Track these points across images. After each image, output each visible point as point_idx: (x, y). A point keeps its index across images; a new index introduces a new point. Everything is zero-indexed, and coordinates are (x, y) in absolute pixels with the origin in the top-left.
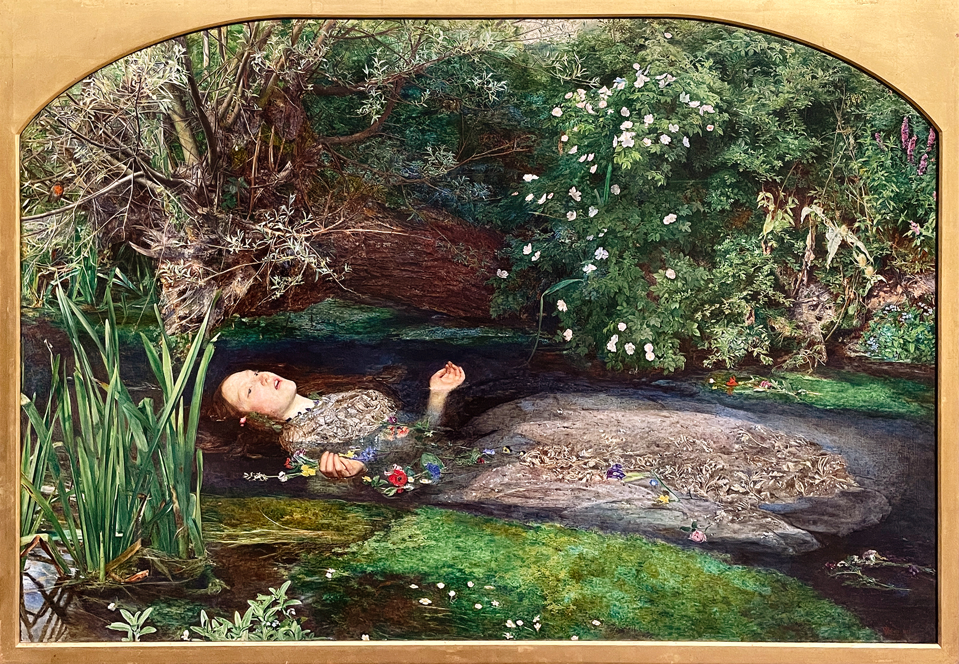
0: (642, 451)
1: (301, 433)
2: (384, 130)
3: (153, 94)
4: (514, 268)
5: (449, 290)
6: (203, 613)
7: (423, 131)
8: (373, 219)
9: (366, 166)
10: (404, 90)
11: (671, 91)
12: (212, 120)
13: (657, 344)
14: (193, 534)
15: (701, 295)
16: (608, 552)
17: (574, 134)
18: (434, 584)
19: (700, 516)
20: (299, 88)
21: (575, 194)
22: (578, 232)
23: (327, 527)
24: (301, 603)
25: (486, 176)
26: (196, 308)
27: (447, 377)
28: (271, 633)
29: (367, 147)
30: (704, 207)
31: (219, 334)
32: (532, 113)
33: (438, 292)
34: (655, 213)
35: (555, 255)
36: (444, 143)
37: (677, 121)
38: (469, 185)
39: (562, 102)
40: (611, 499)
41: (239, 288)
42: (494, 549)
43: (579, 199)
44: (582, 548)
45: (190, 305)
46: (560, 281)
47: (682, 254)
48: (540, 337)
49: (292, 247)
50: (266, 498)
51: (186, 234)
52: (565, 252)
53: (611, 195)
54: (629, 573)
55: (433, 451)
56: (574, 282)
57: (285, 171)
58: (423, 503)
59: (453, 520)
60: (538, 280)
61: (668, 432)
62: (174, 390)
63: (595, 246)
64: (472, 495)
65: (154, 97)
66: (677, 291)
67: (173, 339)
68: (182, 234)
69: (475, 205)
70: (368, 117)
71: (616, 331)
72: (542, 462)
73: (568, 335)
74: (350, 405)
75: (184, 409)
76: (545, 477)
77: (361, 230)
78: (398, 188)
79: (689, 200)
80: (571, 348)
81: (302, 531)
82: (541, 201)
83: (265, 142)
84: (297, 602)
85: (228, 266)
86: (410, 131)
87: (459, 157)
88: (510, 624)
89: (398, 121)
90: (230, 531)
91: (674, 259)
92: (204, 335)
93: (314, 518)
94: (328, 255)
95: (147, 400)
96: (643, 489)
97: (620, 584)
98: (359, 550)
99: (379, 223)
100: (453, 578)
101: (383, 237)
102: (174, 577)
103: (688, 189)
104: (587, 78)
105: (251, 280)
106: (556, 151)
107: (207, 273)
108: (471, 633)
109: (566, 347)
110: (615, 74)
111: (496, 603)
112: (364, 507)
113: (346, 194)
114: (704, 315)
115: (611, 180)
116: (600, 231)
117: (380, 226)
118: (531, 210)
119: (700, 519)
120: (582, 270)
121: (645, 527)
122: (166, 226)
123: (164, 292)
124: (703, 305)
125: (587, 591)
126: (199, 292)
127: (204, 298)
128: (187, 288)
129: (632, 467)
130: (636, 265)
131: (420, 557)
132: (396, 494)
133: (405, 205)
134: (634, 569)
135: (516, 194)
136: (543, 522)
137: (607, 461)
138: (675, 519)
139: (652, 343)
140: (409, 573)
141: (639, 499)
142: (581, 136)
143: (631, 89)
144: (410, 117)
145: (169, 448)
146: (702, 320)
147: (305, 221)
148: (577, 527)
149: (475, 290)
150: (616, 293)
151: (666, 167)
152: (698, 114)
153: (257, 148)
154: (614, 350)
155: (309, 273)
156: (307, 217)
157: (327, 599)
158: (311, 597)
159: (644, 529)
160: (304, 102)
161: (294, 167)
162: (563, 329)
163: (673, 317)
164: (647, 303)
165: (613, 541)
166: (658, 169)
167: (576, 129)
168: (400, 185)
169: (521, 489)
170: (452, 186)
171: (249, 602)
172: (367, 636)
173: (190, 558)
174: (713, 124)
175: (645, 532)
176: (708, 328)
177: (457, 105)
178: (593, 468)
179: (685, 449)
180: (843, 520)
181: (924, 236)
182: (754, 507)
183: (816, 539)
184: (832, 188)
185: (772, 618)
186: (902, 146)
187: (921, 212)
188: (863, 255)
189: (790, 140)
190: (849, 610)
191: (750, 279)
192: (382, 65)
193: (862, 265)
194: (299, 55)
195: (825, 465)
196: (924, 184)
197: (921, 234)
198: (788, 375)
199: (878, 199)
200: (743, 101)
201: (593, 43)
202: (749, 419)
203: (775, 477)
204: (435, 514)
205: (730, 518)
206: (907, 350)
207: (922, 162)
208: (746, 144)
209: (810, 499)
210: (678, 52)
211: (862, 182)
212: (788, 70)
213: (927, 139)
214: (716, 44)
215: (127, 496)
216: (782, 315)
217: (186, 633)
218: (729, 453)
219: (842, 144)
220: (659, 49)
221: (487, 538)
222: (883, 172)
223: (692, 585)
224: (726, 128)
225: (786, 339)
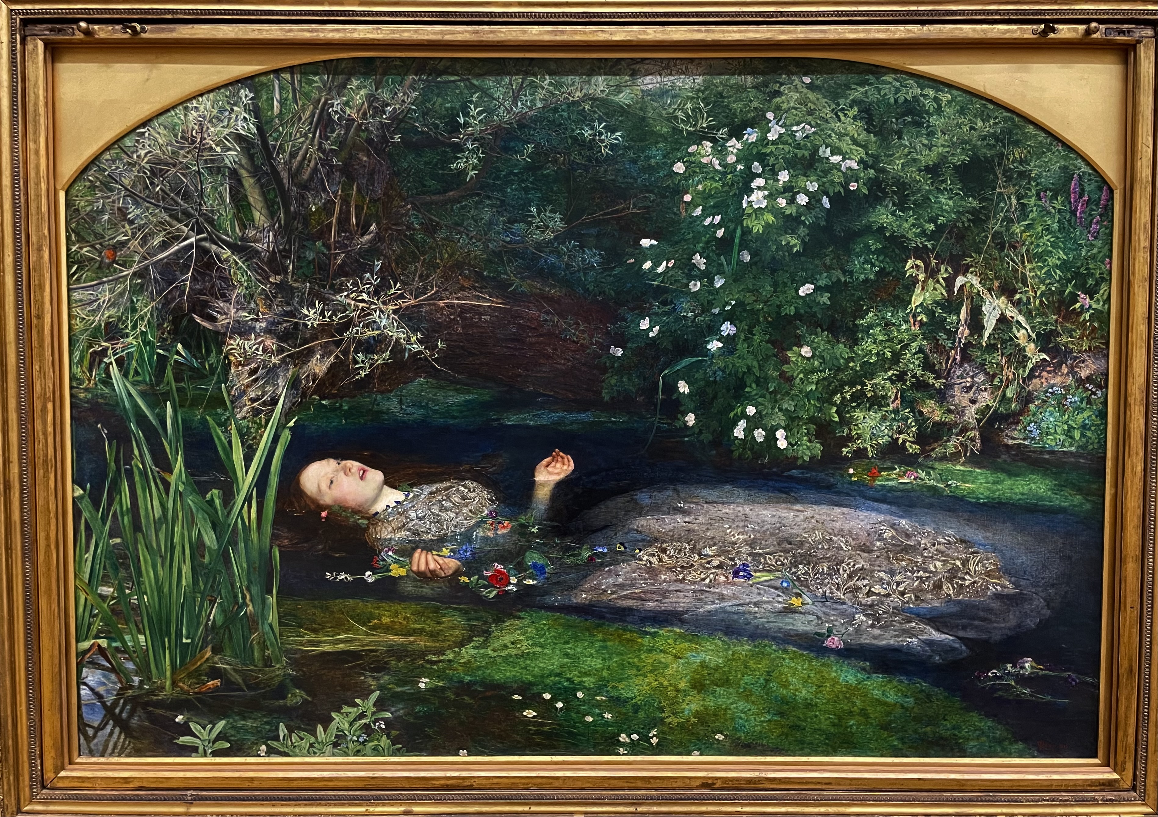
0: (772, 549)
1: (390, 529)
2: (482, 188)
3: (217, 145)
4: (629, 345)
5: (556, 370)
6: (282, 726)
7: (526, 190)
8: (470, 290)
9: (462, 229)
10: (505, 141)
11: (809, 144)
12: (284, 175)
13: (790, 430)
14: (270, 640)
15: (841, 376)
16: (734, 660)
17: (699, 193)
18: (540, 695)
19: (836, 620)
20: (384, 139)
21: (699, 260)
22: (702, 305)
23: (420, 632)
24: (390, 715)
25: (598, 241)
26: (269, 389)
27: (554, 467)
28: (359, 748)
29: (462, 208)
30: (845, 276)
31: (297, 418)
32: (650, 169)
33: (545, 372)
34: (789, 283)
35: (675, 331)
36: (550, 202)
37: (815, 178)
38: (578, 251)
39: (685, 156)
40: (737, 602)
41: (319, 366)
42: (607, 656)
43: (703, 267)
44: (704, 656)
45: (263, 386)
46: (681, 359)
47: (819, 330)
48: (659, 422)
49: (378, 320)
50: (351, 601)
51: (257, 305)
52: (687, 327)
53: (740, 262)
54: (757, 682)
55: (538, 548)
56: (696, 361)
57: (369, 234)
58: (527, 606)
59: (560, 625)
60: (657, 358)
61: (802, 527)
62: (246, 480)
63: (721, 320)
64: (582, 598)
65: (218, 149)
66: (813, 371)
67: (244, 423)
68: (252, 305)
69: (585, 274)
70: (463, 172)
71: (744, 416)
72: (660, 560)
73: (691, 419)
74: (445, 498)
75: (257, 502)
76: (663, 577)
77: (457, 302)
78: (498, 254)
79: (829, 268)
80: (693, 434)
81: (392, 637)
82: (660, 269)
83: (346, 201)
84: (387, 715)
85: (306, 342)
86: (511, 189)
87: (568, 219)
88: (623, 738)
89: (498, 178)
90: (311, 637)
91: (811, 335)
92: (279, 419)
93: (404, 623)
94: (418, 329)
95: (215, 491)
96: (772, 590)
97: (747, 695)
98: (455, 657)
99: (477, 293)
100: (560, 688)
101: (481, 310)
102: (249, 687)
103: (827, 255)
104: (713, 129)
105: (332, 358)
106: (678, 212)
107: (281, 350)
108: (580, 747)
109: (688, 433)
110: (745, 125)
111: (608, 716)
112: (460, 610)
113: (438, 261)
114: (844, 398)
115: (740, 245)
116: (728, 303)
117: (478, 298)
118: (650, 279)
119: (836, 623)
120: (706, 347)
121: (775, 632)
122: (234, 297)
123: (232, 371)
124: (842, 386)
125: (710, 703)
126: (272, 373)
127: (278, 378)
128: (259, 367)
129: (761, 567)
130: (767, 342)
131: (523, 665)
132: (497, 596)
133: (506, 273)
134: (762, 679)
135: (632, 261)
136: (660, 627)
137: (732, 559)
138: (809, 623)
139: (784, 429)
140: (511, 682)
141: (769, 602)
142: (705, 196)
143: (763, 140)
144: (512, 173)
145: (241, 545)
146: (841, 403)
147: (393, 291)
148: (699, 632)
149: (584, 369)
150: (744, 373)
151: (802, 231)
152: (839, 170)
153: (337, 208)
154: (741, 436)
155: (398, 349)
156: (395, 287)
157: (420, 711)
158: (403, 709)
159: (773, 634)
160: (390, 156)
161: (379, 229)
162: (685, 414)
163: (809, 400)
164: (779, 384)
165: (740, 648)
166: (793, 232)
167: (700, 187)
168: (500, 251)
169: (637, 591)
170: (559, 252)
171: (333, 714)
172: (465, 751)
173: (266, 666)
174: (857, 181)
175: (774, 638)
176: (848, 412)
177: (565, 159)
178: (718, 567)
179: (820, 546)
180: (995, 625)
181: (1093, 309)
182: (897, 611)
183: (965, 645)
184: (990, 255)
185: (915, 731)
186: (1071, 207)
187: (1091, 282)
188: (1024, 331)
189: (943, 200)
190: (999, 723)
191: (896, 357)
192: (479, 113)
193: (1022, 342)
194: (384, 101)
195: (977, 565)
196: (1095, 251)
197: (1090, 306)
198: (937, 465)
199: (1042, 268)
200: (891, 156)
201: (720, 89)
202: (892, 514)
203: (921, 577)
204: (541, 619)
205: (870, 622)
206: (1072, 437)
207: (1093, 226)
208: (894, 205)
209: (959, 602)
210: (818, 99)
211: (1024, 248)
212: (942, 120)
213: (1100, 198)
214: (862, 90)
215: (194, 599)
216: (931, 397)
217: (264, 747)
218: (870, 551)
219: (1002, 205)
220: (796, 96)
221: (598, 644)
222: (1049, 237)
223: (826, 696)
224: (872, 187)
225: (935, 424)
